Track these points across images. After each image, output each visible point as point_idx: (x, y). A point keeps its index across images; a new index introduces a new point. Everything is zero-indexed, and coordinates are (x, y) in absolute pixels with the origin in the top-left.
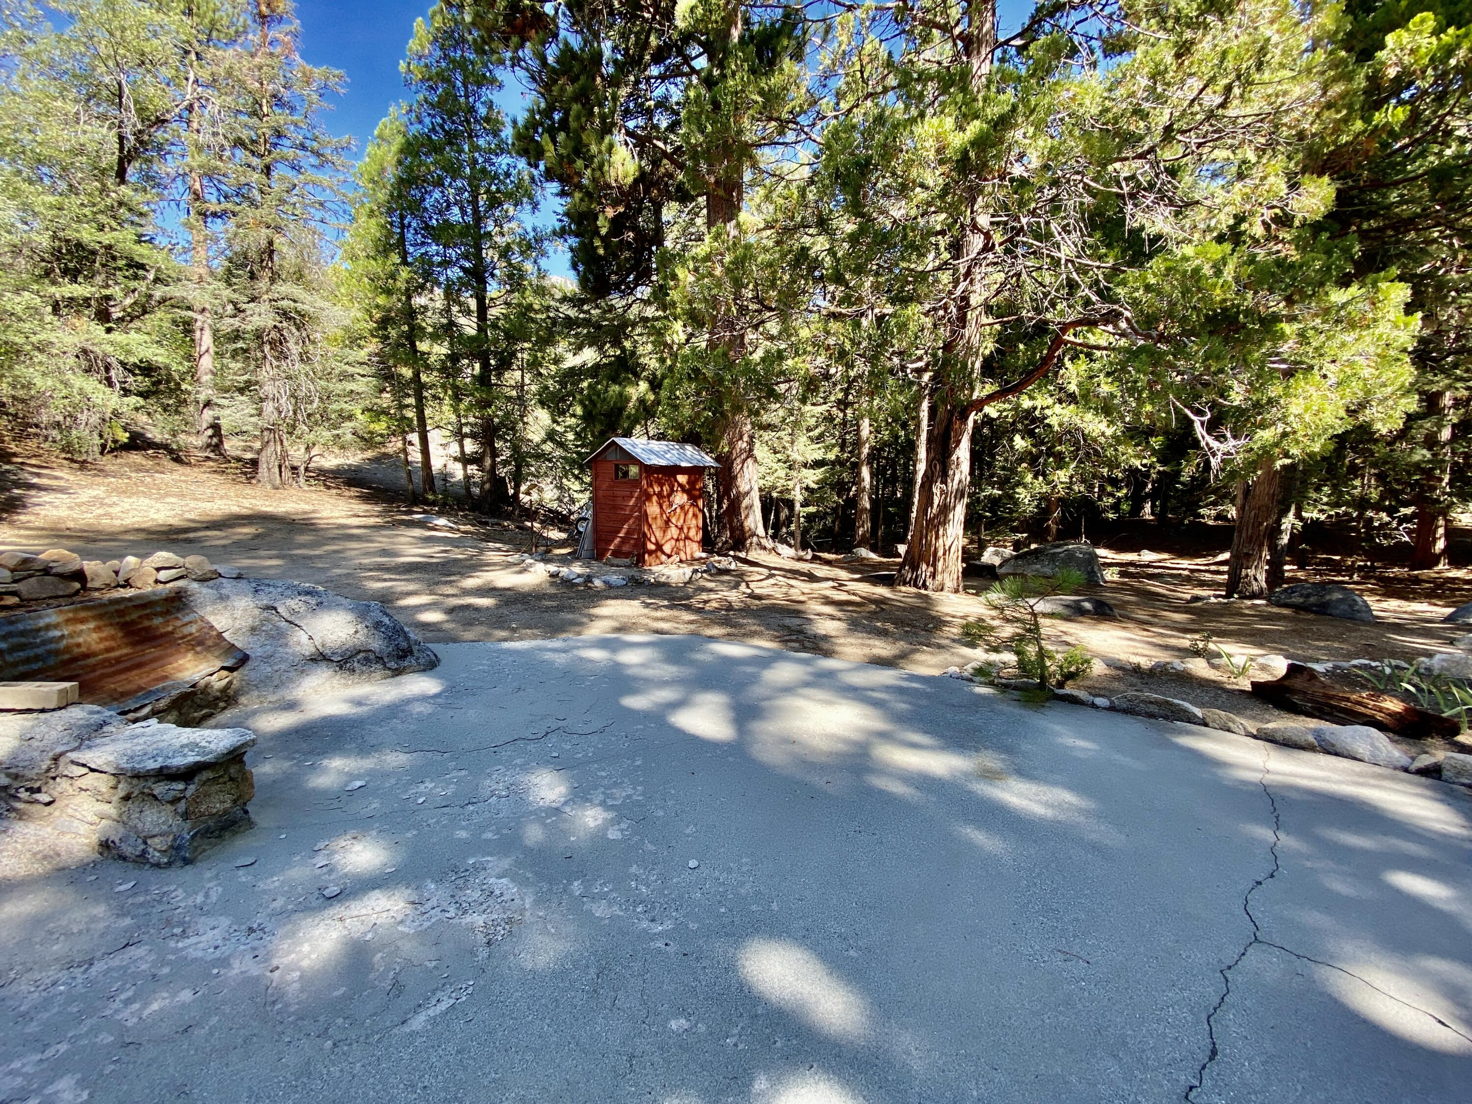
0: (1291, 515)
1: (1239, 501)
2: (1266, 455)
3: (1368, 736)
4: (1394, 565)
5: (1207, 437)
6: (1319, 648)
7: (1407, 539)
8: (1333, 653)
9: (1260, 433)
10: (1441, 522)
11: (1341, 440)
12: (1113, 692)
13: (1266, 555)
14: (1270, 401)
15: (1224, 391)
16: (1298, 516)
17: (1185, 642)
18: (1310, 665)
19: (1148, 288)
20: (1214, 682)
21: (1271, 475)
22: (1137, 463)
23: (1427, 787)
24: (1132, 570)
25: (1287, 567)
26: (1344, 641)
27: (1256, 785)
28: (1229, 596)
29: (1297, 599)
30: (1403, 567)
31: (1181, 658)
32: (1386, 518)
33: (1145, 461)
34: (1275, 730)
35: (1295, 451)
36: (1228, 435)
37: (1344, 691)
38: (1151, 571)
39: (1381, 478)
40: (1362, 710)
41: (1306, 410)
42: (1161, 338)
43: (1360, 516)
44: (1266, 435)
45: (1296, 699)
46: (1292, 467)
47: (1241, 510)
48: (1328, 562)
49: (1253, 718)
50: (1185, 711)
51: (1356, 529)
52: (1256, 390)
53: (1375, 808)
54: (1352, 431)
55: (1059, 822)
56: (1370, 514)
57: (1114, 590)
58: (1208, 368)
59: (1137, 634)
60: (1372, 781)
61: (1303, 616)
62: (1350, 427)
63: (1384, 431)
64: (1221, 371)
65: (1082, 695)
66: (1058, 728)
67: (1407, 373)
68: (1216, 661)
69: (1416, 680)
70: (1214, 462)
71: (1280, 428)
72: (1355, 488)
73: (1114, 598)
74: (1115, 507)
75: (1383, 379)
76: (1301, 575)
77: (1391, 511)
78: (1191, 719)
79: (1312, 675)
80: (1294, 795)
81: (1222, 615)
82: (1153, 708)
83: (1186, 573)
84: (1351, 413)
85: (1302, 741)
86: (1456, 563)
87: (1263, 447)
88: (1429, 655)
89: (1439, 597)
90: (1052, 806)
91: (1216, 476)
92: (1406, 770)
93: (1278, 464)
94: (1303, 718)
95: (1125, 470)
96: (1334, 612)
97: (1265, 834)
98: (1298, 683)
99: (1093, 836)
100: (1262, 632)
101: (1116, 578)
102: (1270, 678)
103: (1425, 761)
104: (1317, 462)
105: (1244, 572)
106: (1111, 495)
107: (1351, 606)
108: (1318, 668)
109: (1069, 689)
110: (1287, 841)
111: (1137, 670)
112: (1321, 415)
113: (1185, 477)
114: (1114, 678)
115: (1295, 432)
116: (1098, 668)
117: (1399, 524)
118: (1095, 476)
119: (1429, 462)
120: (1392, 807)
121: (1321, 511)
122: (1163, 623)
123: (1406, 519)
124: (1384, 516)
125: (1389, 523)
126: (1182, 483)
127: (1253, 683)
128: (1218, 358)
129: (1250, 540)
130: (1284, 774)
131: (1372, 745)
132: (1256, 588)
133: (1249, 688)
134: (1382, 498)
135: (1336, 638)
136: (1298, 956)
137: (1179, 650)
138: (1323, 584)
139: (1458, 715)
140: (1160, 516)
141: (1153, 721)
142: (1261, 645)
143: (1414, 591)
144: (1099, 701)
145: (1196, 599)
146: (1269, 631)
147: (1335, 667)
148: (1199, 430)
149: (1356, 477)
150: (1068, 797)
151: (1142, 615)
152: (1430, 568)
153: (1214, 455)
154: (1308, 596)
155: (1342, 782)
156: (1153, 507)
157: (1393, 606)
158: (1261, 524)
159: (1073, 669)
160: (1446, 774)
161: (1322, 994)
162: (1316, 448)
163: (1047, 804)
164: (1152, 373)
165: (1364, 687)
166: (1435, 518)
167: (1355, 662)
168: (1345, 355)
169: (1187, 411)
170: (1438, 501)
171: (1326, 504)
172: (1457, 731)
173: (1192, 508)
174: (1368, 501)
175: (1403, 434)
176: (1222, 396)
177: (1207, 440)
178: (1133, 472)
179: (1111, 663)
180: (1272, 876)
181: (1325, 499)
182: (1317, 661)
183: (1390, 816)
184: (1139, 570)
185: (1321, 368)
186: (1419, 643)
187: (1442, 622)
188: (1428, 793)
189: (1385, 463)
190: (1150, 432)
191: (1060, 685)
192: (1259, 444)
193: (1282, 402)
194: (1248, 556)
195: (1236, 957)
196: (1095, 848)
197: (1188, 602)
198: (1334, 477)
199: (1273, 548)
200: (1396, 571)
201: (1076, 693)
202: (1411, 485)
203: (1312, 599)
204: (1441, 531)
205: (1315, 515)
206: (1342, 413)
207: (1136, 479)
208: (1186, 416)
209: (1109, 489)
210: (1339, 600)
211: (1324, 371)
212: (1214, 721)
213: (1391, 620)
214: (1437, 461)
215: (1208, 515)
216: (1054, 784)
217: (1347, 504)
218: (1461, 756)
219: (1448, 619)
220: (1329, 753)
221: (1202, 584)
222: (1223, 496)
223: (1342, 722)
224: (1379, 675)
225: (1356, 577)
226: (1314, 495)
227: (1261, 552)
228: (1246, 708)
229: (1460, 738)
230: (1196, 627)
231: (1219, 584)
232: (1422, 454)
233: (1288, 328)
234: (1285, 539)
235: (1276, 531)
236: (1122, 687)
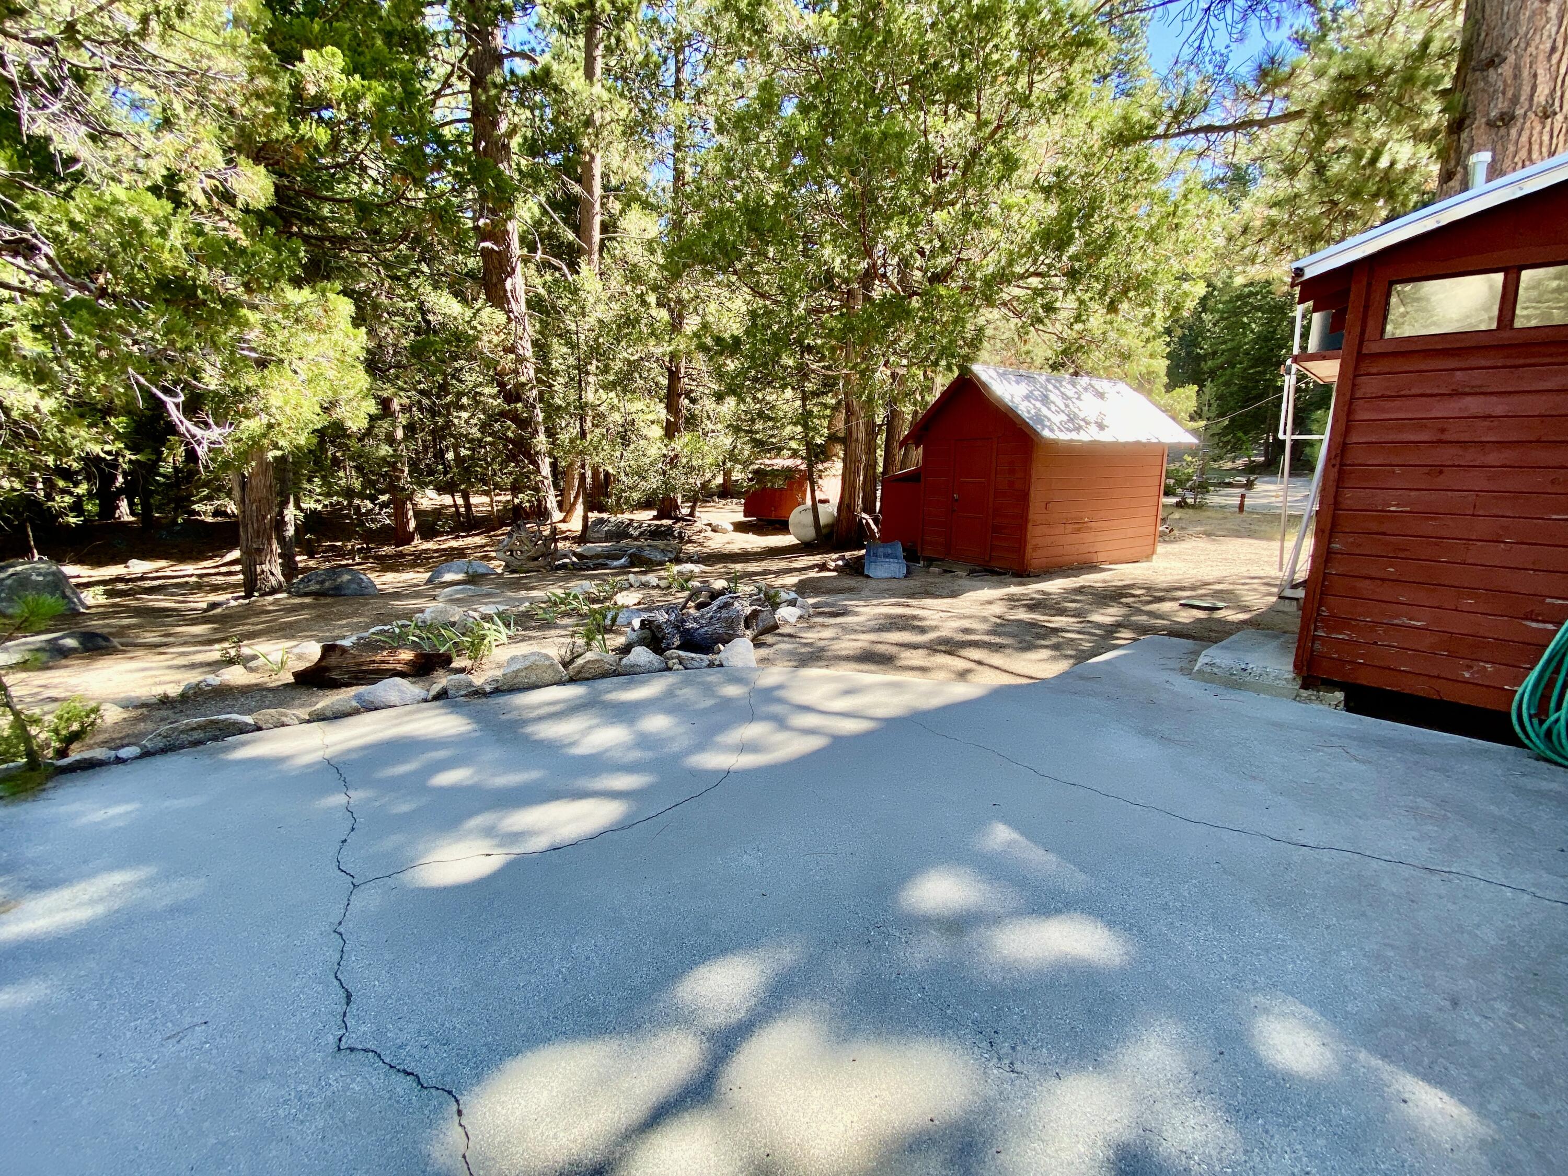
0: (291, 505)
1: (237, 493)
2: (254, 447)
3: (395, 685)
4: (383, 544)
5: (186, 422)
6: (342, 627)
7: (388, 522)
8: (354, 628)
9: (245, 423)
10: (409, 506)
11: (321, 433)
12: (143, 735)
13: (276, 548)
14: (248, 390)
15: (197, 372)
16: (298, 507)
17: (214, 653)
18: (338, 642)
19: (74, 225)
20: (257, 685)
21: (264, 465)
22: (96, 449)
23: (442, 707)
24: (121, 586)
25: (298, 558)
26: (360, 615)
27: (320, 762)
28: (248, 595)
29: (314, 587)
30: (390, 545)
31: (214, 672)
32: (370, 506)
33: (107, 448)
34: (324, 709)
35: (282, 443)
36: (211, 421)
37: (367, 657)
38: (147, 584)
39: (359, 469)
40: (387, 666)
41: (286, 403)
42: (103, 293)
43: (350, 504)
44: (253, 425)
45: (334, 675)
46: (283, 458)
47: (242, 503)
48: (333, 548)
49: (302, 706)
50: (234, 723)
51: (348, 516)
52: (232, 376)
53: (412, 737)
54: (328, 427)
55: (117, 911)
56: (357, 502)
57: (103, 616)
58: (172, 343)
59: (152, 661)
60: (406, 719)
61: (323, 601)
62: (326, 423)
63: (355, 429)
64: (188, 349)
65: (99, 753)
66: (76, 807)
67: (362, 380)
68: (252, 664)
69: (418, 632)
70: (201, 451)
71: (265, 419)
72: (341, 479)
73: (108, 626)
74: (77, 507)
75: (346, 382)
76: (312, 563)
77: (373, 499)
78: (243, 729)
79: (344, 650)
80: (354, 756)
81: (247, 617)
82: (196, 735)
83: (194, 579)
84: (326, 410)
85: (346, 708)
86: (426, 537)
87: (251, 438)
88: (422, 611)
89: (419, 566)
90: (101, 899)
91: (206, 467)
92: (426, 701)
93: (271, 455)
94: (344, 689)
95: (80, 459)
96: (347, 592)
97: (339, 799)
98: (333, 660)
99: (167, 901)
100: (290, 625)
101: (102, 600)
102: (308, 665)
103: (436, 689)
104: (304, 454)
105: (258, 568)
106: (64, 492)
107: (359, 584)
108: (346, 643)
109: (76, 754)
110: (357, 795)
111: (165, 701)
112: (300, 410)
113: (167, 468)
114: (137, 720)
115: (279, 425)
116: (112, 715)
117: (381, 509)
118: (34, 467)
119: (392, 456)
120: (422, 732)
121: (317, 501)
122: (181, 640)
123: (384, 505)
124: (367, 502)
125: (372, 510)
126: (164, 476)
127: (294, 674)
128: (183, 334)
129: (258, 534)
130: (341, 742)
131: (399, 691)
132: (274, 583)
133: (291, 679)
134: (364, 487)
135: (354, 614)
136: (389, 876)
137: (209, 664)
138: (332, 568)
139: (449, 648)
140: (145, 516)
141: (201, 748)
142: (293, 637)
143: (402, 564)
144: (124, 753)
145: (214, 606)
146: (296, 622)
147: (359, 639)
148: (176, 415)
149: (340, 469)
150: (118, 878)
151: (151, 637)
152: (409, 544)
153: (199, 443)
154: (323, 582)
155: (385, 729)
156: (131, 505)
157: (390, 577)
158: (264, 517)
159: (75, 727)
160: (451, 692)
161: (412, 891)
162: (302, 441)
163: (92, 902)
164: (100, 337)
165: (383, 649)
166: (405, 503)
167: (372, 630)
168: (310, 354)
169: (154, 390)
170: (403, 489)
171: (320, 494)
172: (449, 661)
173: (183, 503)
174: (353, 490)
175: (369, 432)
176: (196, 379)
177: (186, 425)
178: (91, 461)
179: (126, 705)
180: (353, 829)
181: (318, 490)
182: (344, 637)
183: (423, 738)
184: (131, 585)
185: (290, 364)
186: (413, 603)
187: (425, 584)
188: (443, 711)
189: (360, 456)
190: (108, 410)
191: (62, 753)
192: (247, 433)
193: (261, 391)
194: (259, 551)
195: (343, 911)
196: (174, 910)
197: (205, 611)
198: (322, 469)
199: (282, 540)
200: (386, 550)
201: (87, 755)
202: (383, 476)
203: (327, 584)
204: (411, 513)
205: (313, 505)
206: (319, 410)
207: (101, 471)
208: (153, 396)
209: (61, 484)
210: (349, 581)
211: (293, 366)
212: (267, 722)
213: (391, 590)
214: (397, 456)
215: (205, 511)
216: (93, 874)
217: (337, 494)
218: (457, 676)
219: (430, 581)
220: (371, 710)
221: (216, 588)
222: (217, 489)
223: (373, 682)
224: (392, 636)
225: (357, 560)
226: (308, 486)
227: (270, 545)
228: (293, 699)
229: (454, 665)
230: (221, 635)
231: (235, 586)
232: (385, 450)
233: (253, 317)
234: (290, 531)
235: (280, 524)
236: (150, 726)
